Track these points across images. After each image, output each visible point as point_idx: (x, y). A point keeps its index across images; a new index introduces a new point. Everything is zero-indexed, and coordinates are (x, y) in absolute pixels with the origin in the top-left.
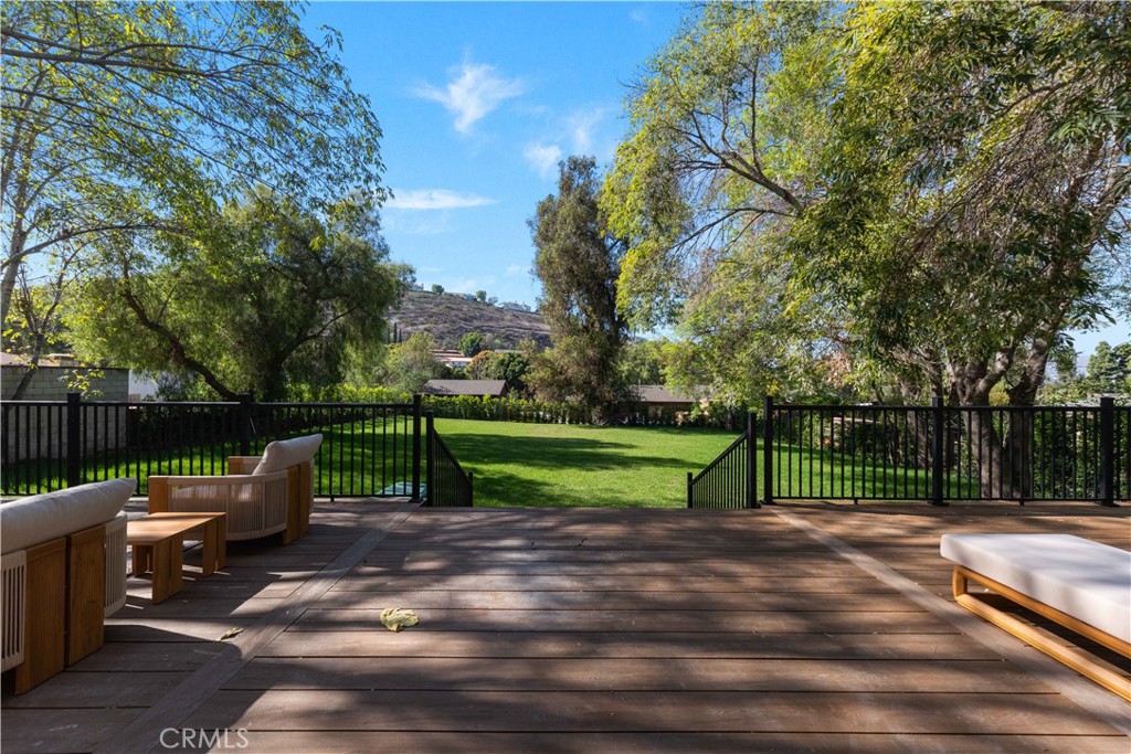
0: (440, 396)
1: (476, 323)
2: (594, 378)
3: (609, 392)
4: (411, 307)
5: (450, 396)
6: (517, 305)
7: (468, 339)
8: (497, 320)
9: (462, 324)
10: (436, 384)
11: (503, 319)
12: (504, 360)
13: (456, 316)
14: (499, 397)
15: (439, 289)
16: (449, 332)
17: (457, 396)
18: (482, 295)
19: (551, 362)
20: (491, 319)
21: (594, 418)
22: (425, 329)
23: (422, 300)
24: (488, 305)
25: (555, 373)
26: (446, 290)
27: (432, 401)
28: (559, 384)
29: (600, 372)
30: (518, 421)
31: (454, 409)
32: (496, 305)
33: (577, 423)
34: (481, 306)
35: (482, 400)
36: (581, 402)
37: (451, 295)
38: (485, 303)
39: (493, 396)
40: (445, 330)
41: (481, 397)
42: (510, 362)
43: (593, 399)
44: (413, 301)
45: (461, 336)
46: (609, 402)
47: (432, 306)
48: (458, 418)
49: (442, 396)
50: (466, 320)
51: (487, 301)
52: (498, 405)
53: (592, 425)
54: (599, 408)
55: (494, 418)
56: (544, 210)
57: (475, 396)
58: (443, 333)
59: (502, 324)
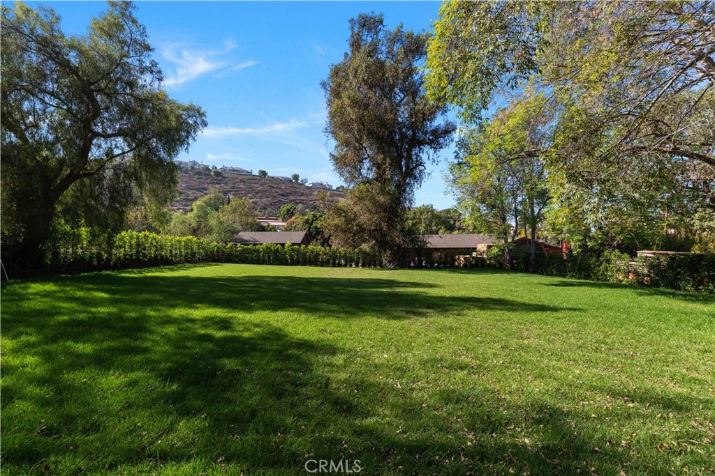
0: (245, 245)
1: (292, 198)
2: (384, 226)
3: (398, 237)
4: (242, 186)
5: (254, 245)
6: (322, 184)
7: (285, 209)
8: (307, 195)
9: (281, 198)
10: (246, 235)
11: (311, 195)
12: (308, 220)
13: (276, 192)
14: (299, 245)
15: (264, 173)
16: (271, 204)
17: (261, 244)
18: (296, 177)
19: (345, 212)
20: (302, 194)
21: (385, 262)
22: (253, 202)
23: (251, 181)
24: (300, 184)
25: (349, 221)
26: (269, 174)
27: (239, 249)
28: (352, 231)
29: (390, 218)
30: (316, 266)
31: (258, 256)
32: (307, 184)
33: (369, 266)
34: (295, 185)
35: (283, 247)
36: (372, 247)
37: (273, 178)
38: (298, 183)
39: (293, 244)
40: (268, 203)
41: (283, 245)
42: (313, 220)
43: (383, 243)
44: (244, 182)
45: (279, 207)
46: (399, 246)
47: (258, 185)
48: (263, 264)
49: (248, 245)
50: (283, 195)
51: (300, 181)
52: (298, 251)
53: (382, 267)
54: (389, 252)
55: (294, 263)
56: (336, 72)
57: (277, 244)
58: (266, 205)
59: (310, 197)
